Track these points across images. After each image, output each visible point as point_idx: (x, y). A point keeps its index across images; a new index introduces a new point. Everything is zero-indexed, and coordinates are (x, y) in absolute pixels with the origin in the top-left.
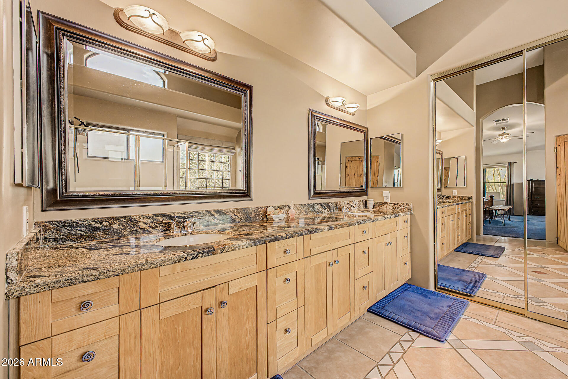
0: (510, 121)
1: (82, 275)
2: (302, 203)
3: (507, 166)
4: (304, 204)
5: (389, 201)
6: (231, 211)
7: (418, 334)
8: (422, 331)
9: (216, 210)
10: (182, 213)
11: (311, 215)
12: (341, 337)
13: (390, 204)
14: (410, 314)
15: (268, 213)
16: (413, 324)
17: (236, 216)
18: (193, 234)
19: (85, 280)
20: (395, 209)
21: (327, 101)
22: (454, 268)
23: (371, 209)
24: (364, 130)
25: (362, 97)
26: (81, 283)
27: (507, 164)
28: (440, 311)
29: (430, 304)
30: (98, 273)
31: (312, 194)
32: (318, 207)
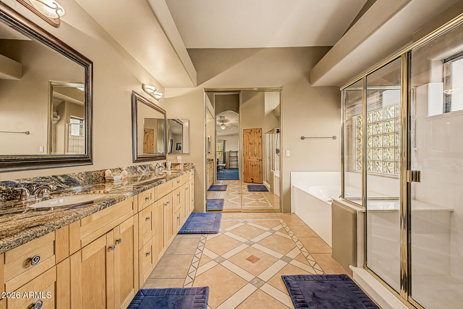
0: (226, 118)
1: (36, 232)
2: (129, 166)
3: (223, 142)
4: (130, 167)
5: (181, 162)
6: (76, 175)
7: (207, 234)
8: (208, 232)
9: (62, 175)
10: (28, 179)
11: (135, 175)
12: (168, 253)
13: (181, 165)
14: (200, 227)
15: (106, 175)
16: (203, 231)
17: (80, 179)
18: (53, 198)
19: (38, 236)
20: (185, 167)
21: (143, 87)
22: (211, 199)
23: (169, 168)
24: (163, 112)
25: (162, 87)
26: (35, 238)
27: (223, 141)
28: (212, 221)
29: (207, 219)
30: (47, 228)
31: (136, 159)
32: (139, 169)
